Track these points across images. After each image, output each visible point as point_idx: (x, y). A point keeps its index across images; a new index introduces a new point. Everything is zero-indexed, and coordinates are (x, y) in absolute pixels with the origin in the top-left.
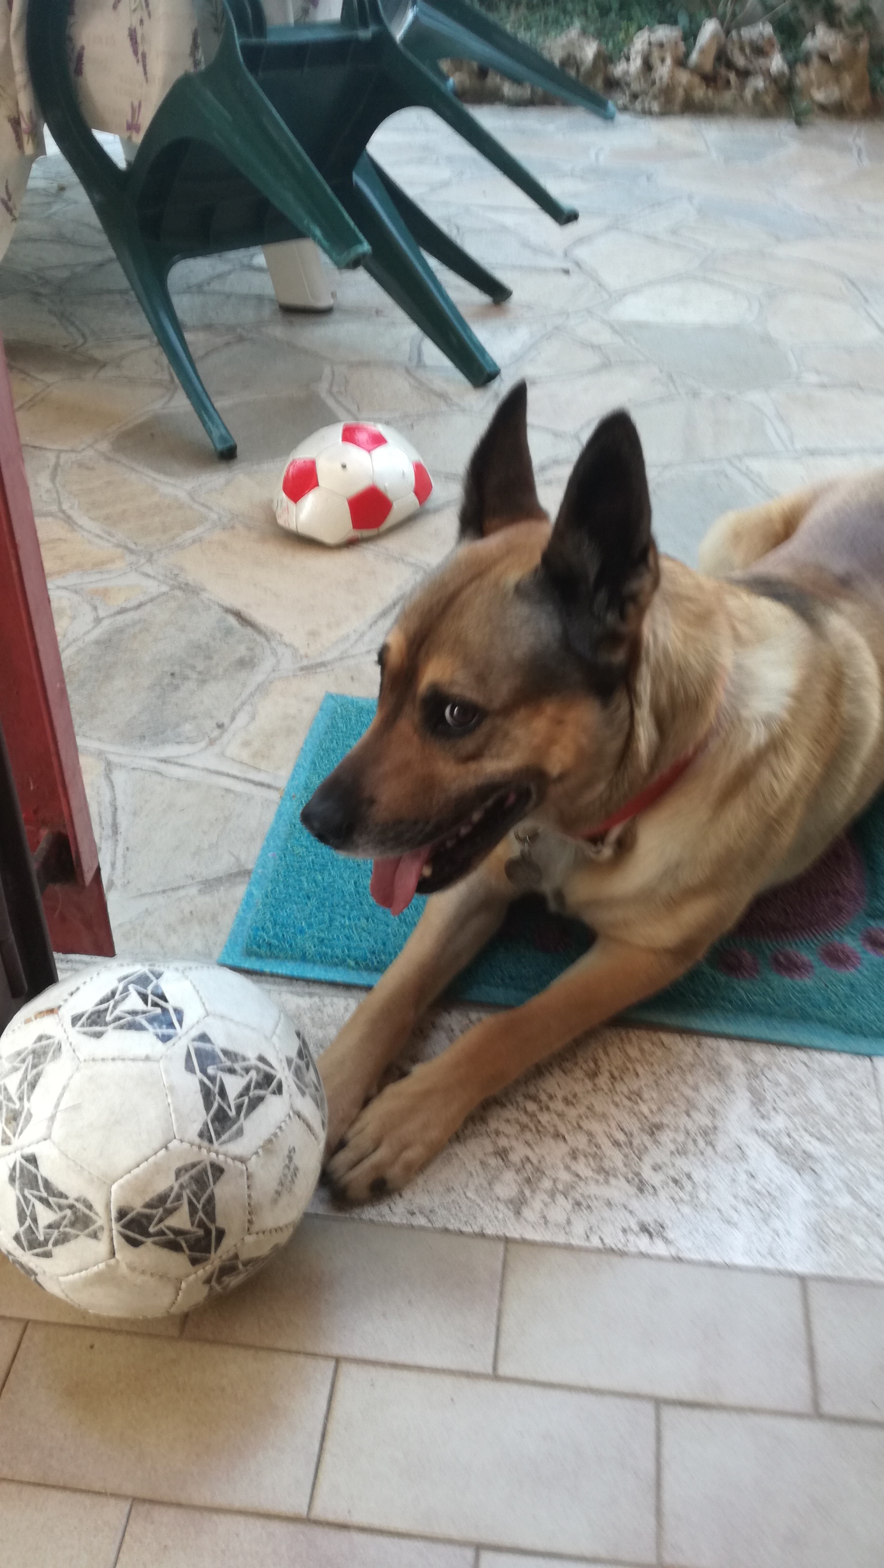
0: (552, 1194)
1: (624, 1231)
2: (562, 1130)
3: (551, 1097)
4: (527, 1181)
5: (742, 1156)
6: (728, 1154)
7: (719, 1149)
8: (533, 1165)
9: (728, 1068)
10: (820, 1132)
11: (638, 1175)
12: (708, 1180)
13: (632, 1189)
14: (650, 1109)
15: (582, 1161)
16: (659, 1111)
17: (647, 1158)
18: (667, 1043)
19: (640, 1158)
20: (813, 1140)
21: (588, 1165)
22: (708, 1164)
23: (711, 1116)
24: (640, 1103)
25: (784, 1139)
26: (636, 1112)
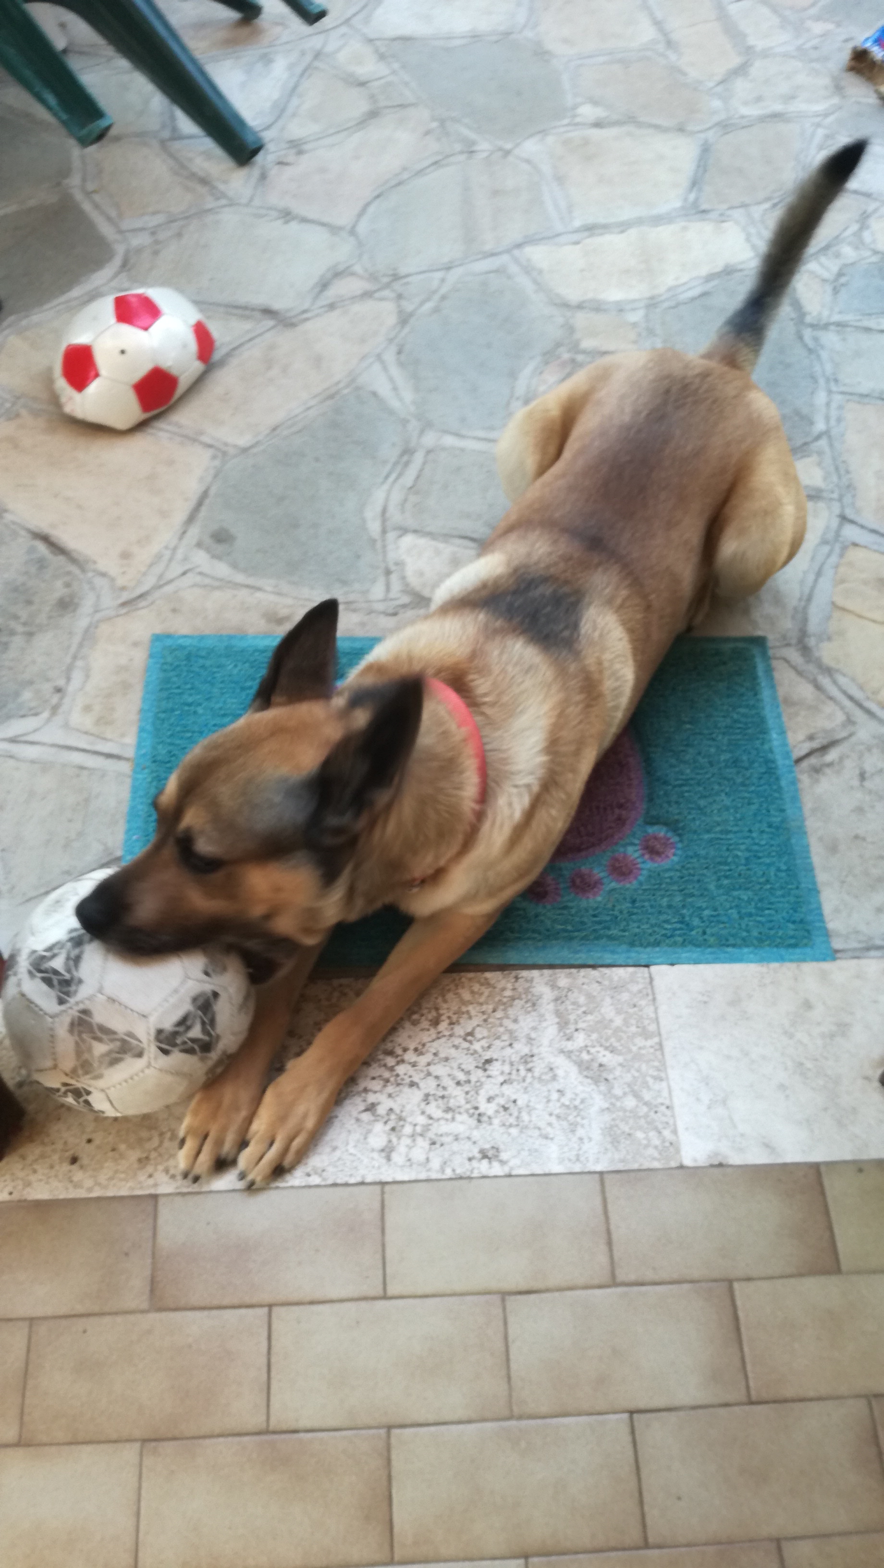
0: (413, 1136)
1: (470, 1159)
2: (416, 1079)
3: (405, 1050)
4: (393, 1129)
5: (554, 1078)
6: (544, 1077)
7: (537, 1074)
8: (396, 1114)
9: (540, 997)
10: (611, 1045)
11: (476, 1108)
12: (531, 1104)
13: (473, 1122)
14: (483, 1047)
15: (433, 1104)
16: (489, 1047)
17: (482, 1092)
18: (492, 982)
19: (477, 1093)
20: (607, 1053)
21: (438, 1107)
22: (529, 1089)
23: (529, 1045)
24: (475, 1043)
25: (585, 1056)
26: (472, 1052)
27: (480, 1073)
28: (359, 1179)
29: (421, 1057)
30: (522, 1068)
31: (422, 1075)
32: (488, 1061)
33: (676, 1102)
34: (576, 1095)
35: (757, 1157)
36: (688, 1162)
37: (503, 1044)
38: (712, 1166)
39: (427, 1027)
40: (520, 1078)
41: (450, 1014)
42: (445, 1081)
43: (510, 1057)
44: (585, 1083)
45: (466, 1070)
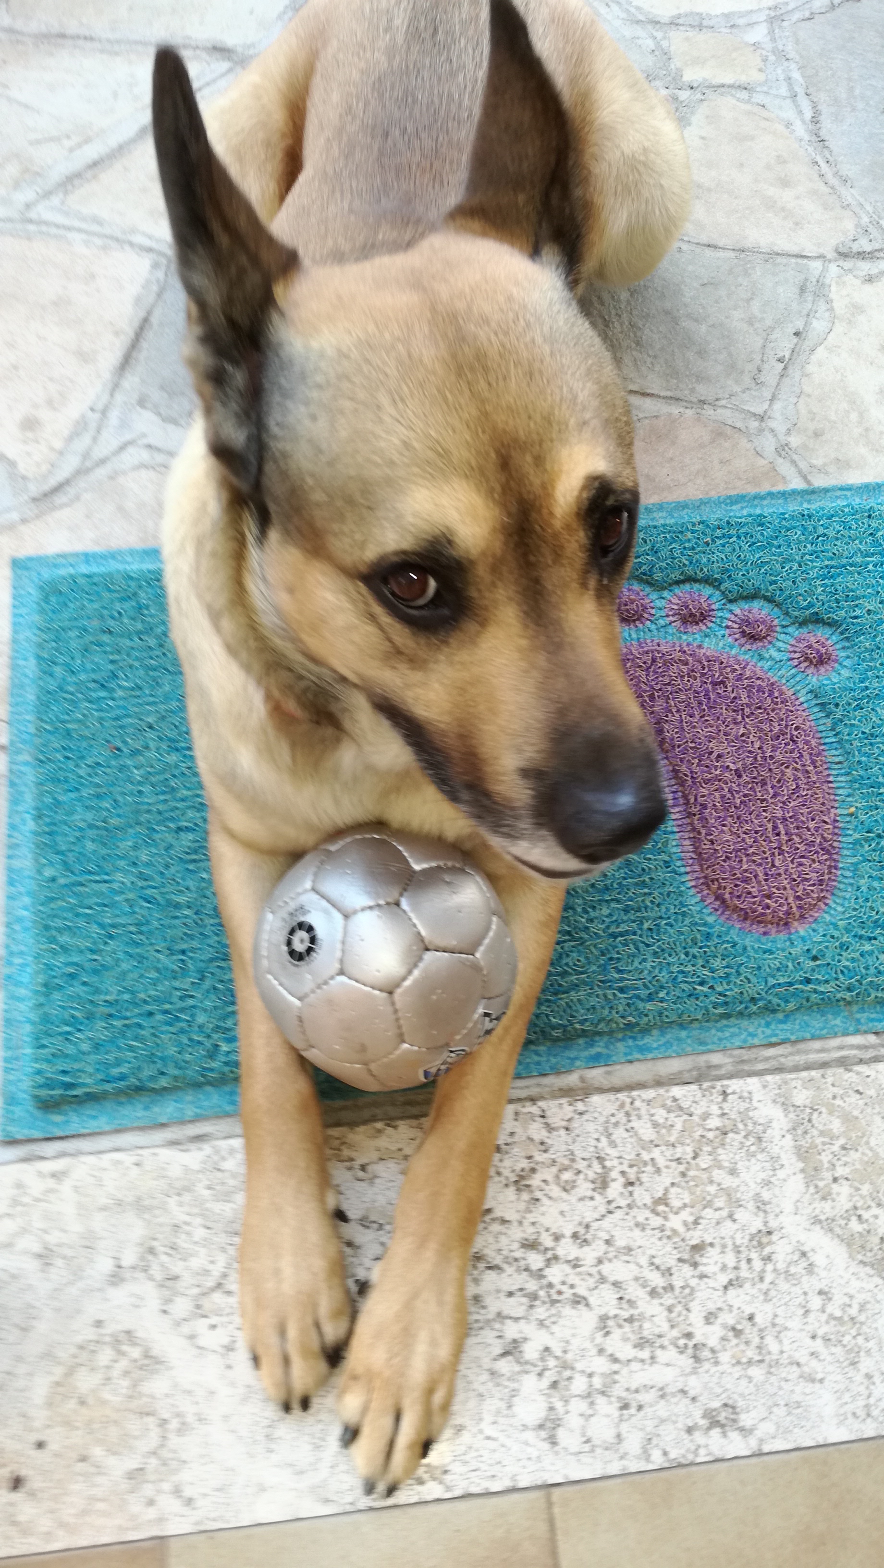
0: (589, 1396)
1: (690, 1430)
2: (581, 1291)
3: (557, 1238)
4: (554, 1385)
5: (810, 1269)
6: (793, 1270)
7: (781, 1266)
8: (557, 1358)
9: (767, 1125)
11: (689, 1336)
12: (778, 1321)
13: (685, 1361)
14: (685, 1223)
15: (617, 1334)
16: (696, 1223)
17: (695, 1306)
18: (685, 1104)
19: (688, 1310)
21: (626, 1339)
22: (773, 1293)
23: (761, 1214)
24: (671, 1216)
25: (855, 1226)
26: (668, 1233)
27: (687, 1270)
28: (507, 1483)
29: (586, 1249)
30: (754, 1255)
31: (591, 1282)
32: (698, 1248)
34: (851, 1297)
37: (718, 1215)
39: (590, 1193)
40: (755, 1274)
41: (625, 1168)
42: (630, 1290)
43: (732, 1238)
44: (862, 1275)
45: (663, 1268)
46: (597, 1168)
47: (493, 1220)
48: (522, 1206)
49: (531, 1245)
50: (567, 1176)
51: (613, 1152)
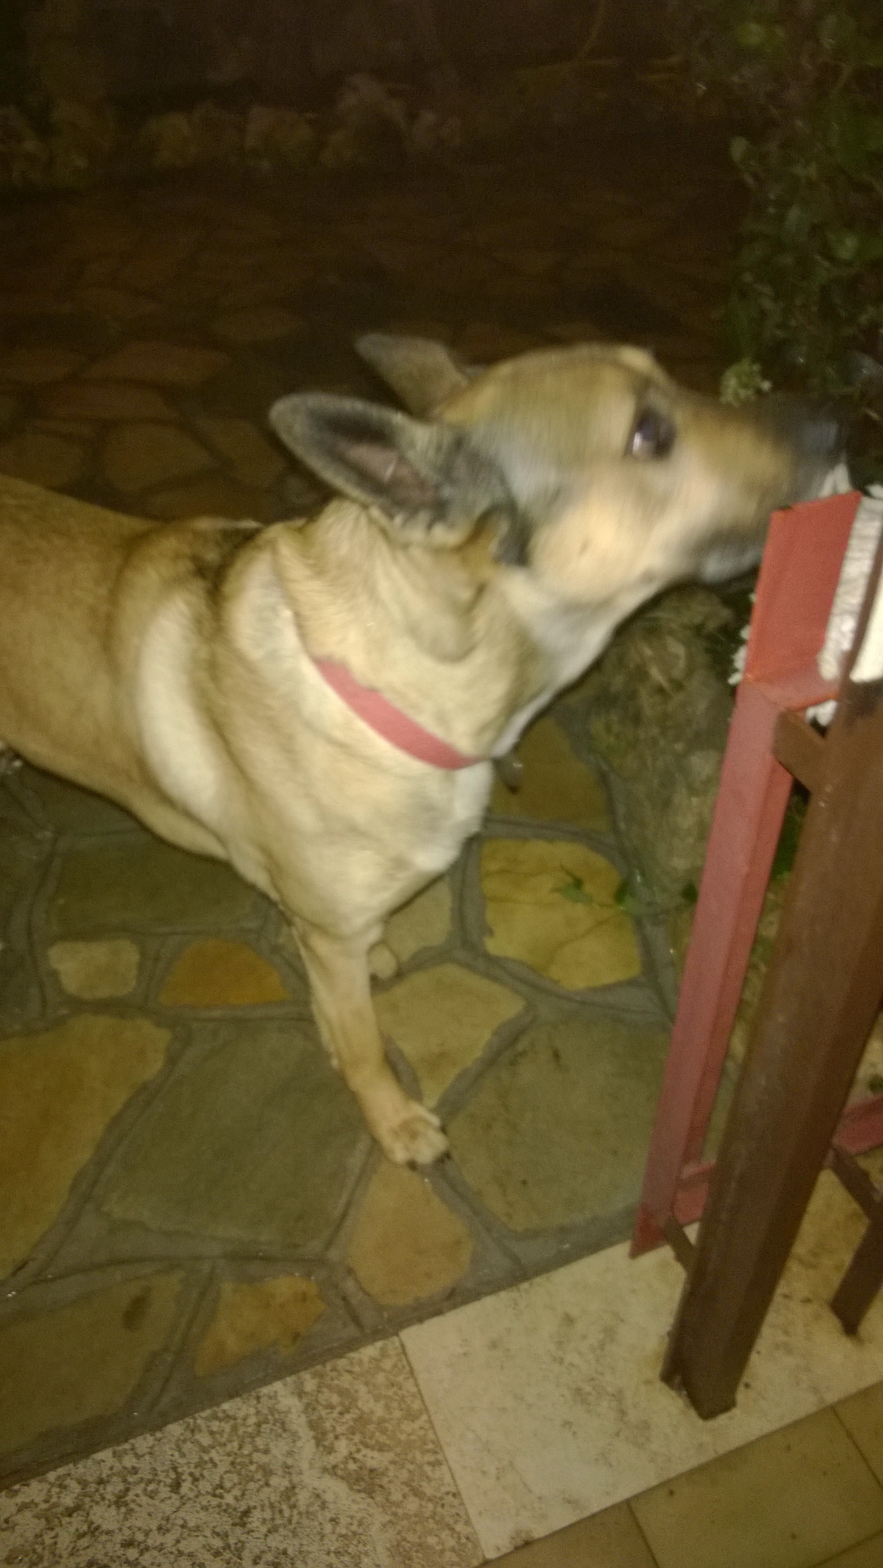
5: (324, 1506)
6: (311, 1509)
7: (303, 1509)
9: (289, 1412)
10: (377, 1442)
14: (236, 1498)
16: (243, 1495)
18: (231, 1413)
20: (376, 1454)
22: (299, 1530)
23: (287, 1476)
24: (226, 1495)
25: (352, 1466)
26: (224, 1507)
27: (238, 1530)
29: (168, 1535)
30: (285, 1507)
31: (172, 1558)
32: (246, 1513)
33: (462, 1485)
34: (352, 1517)
35: (562, 1518)
36: (491, 1555)
38: (517, 1548)
39: (169, 1494)
40: (285, 1521)
41: (193, 1470)
42: (200, 1556)
43: (269, 1498)
44: (359, 1500)
45: (221, 1533)
46: (173, 1475)
47: (101, 1533)
48: (121, 1517)
49: (128, 1544)
50: (151, 1487)
51: (182, 1461)
